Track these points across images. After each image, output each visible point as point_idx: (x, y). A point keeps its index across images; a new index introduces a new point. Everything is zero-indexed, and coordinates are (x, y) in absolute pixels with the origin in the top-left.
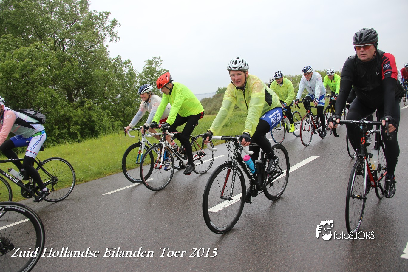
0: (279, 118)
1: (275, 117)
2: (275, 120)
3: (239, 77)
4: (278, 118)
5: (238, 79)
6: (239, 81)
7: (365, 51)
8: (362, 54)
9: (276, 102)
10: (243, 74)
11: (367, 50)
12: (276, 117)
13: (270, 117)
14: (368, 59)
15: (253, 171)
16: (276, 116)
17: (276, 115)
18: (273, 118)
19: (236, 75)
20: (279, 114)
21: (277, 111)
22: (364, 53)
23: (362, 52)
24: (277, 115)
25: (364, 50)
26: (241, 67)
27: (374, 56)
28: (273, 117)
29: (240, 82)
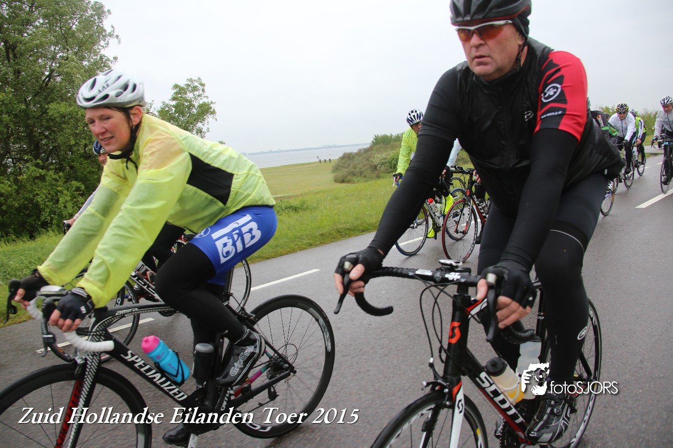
0: (253, 237)
1: (236, 237)
2: (234, 244)
3: (107, 124)
4: (247, 237)
5: (103, 130)
6: (108, 135)
7: (486, 44)
8: (478, 54)
9: (246, 193)
10: (118, 116)
11: (491, 43)
12: (241, 235)
13: (215, 236)
14: (499, 70)
15: (176, 376)
16: (241, 231)
17: (239, 228)
18: (225, 240)
19: (97, 121)
20: (254, 225)
21: (248, 217)
22: (483, 51)
23: (478, 47)
24: (244, 229)
25: (482, 42)
26: (106, 96)
27: (518, 59)
28: (229, 235)
29: (113, 140)
